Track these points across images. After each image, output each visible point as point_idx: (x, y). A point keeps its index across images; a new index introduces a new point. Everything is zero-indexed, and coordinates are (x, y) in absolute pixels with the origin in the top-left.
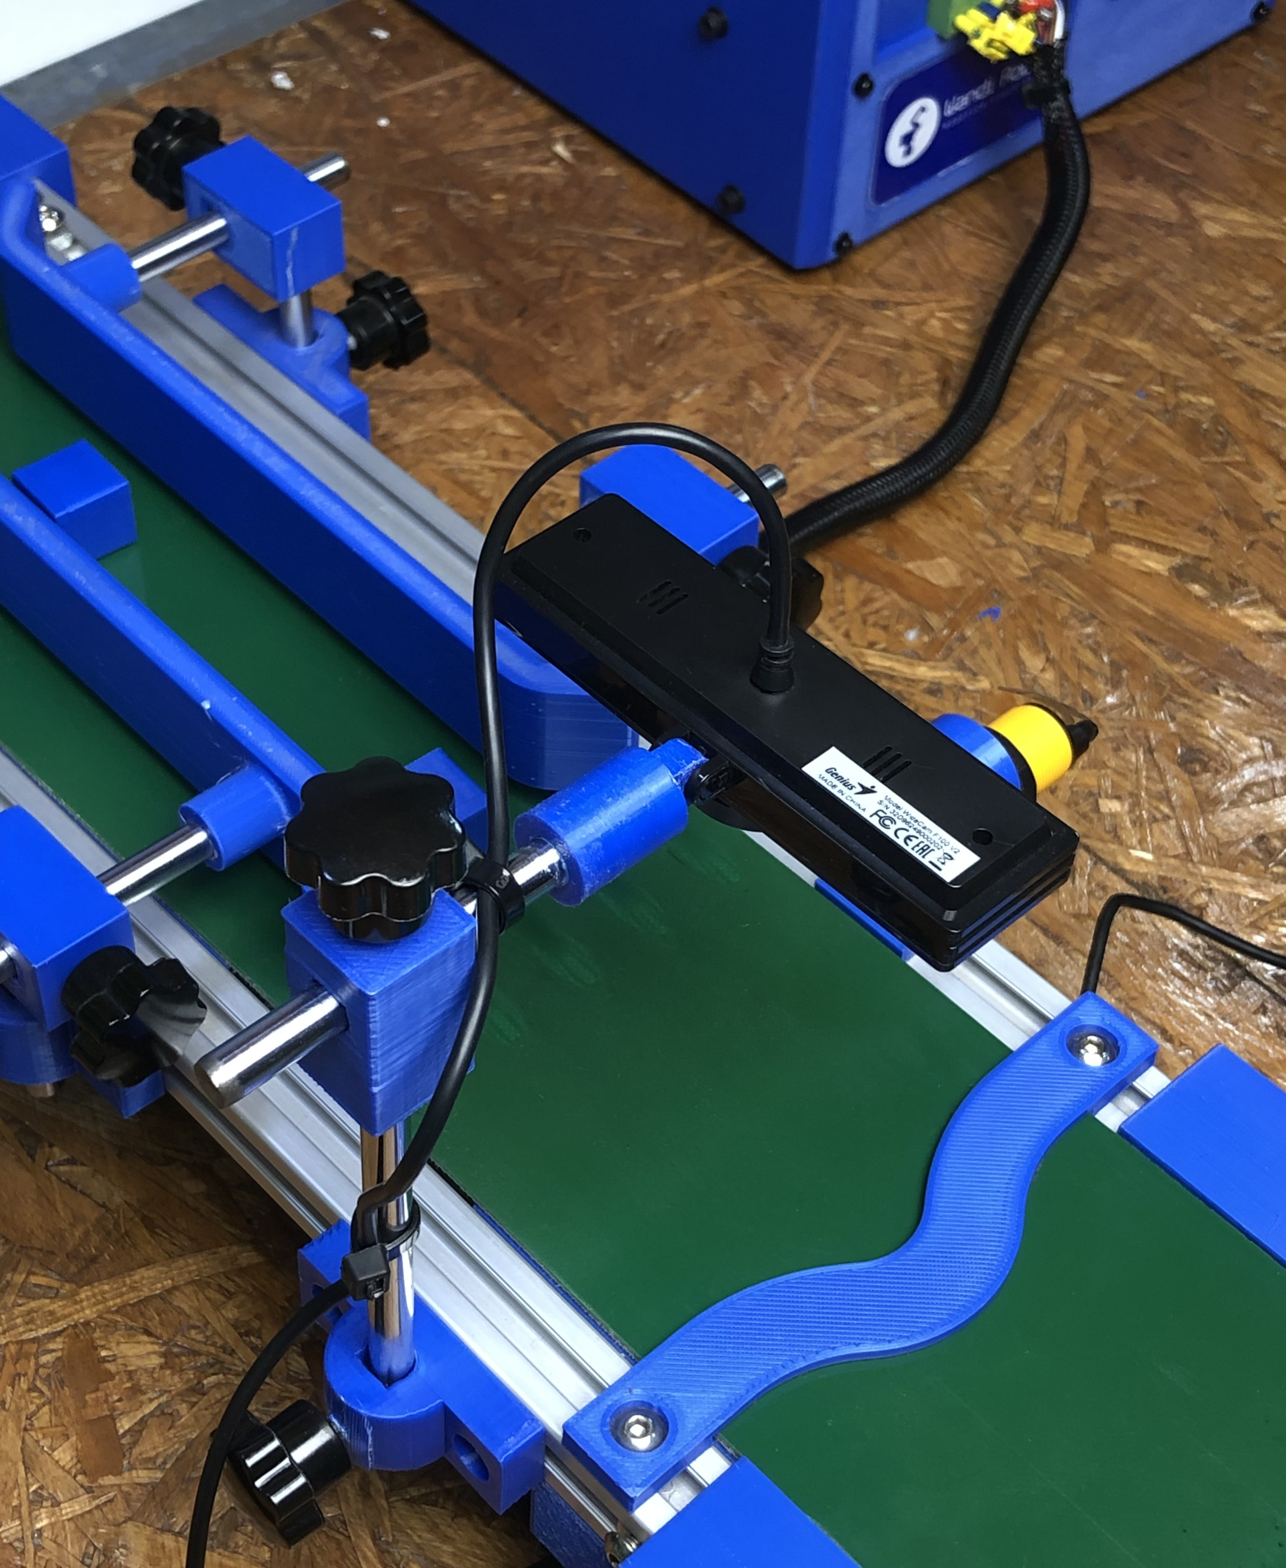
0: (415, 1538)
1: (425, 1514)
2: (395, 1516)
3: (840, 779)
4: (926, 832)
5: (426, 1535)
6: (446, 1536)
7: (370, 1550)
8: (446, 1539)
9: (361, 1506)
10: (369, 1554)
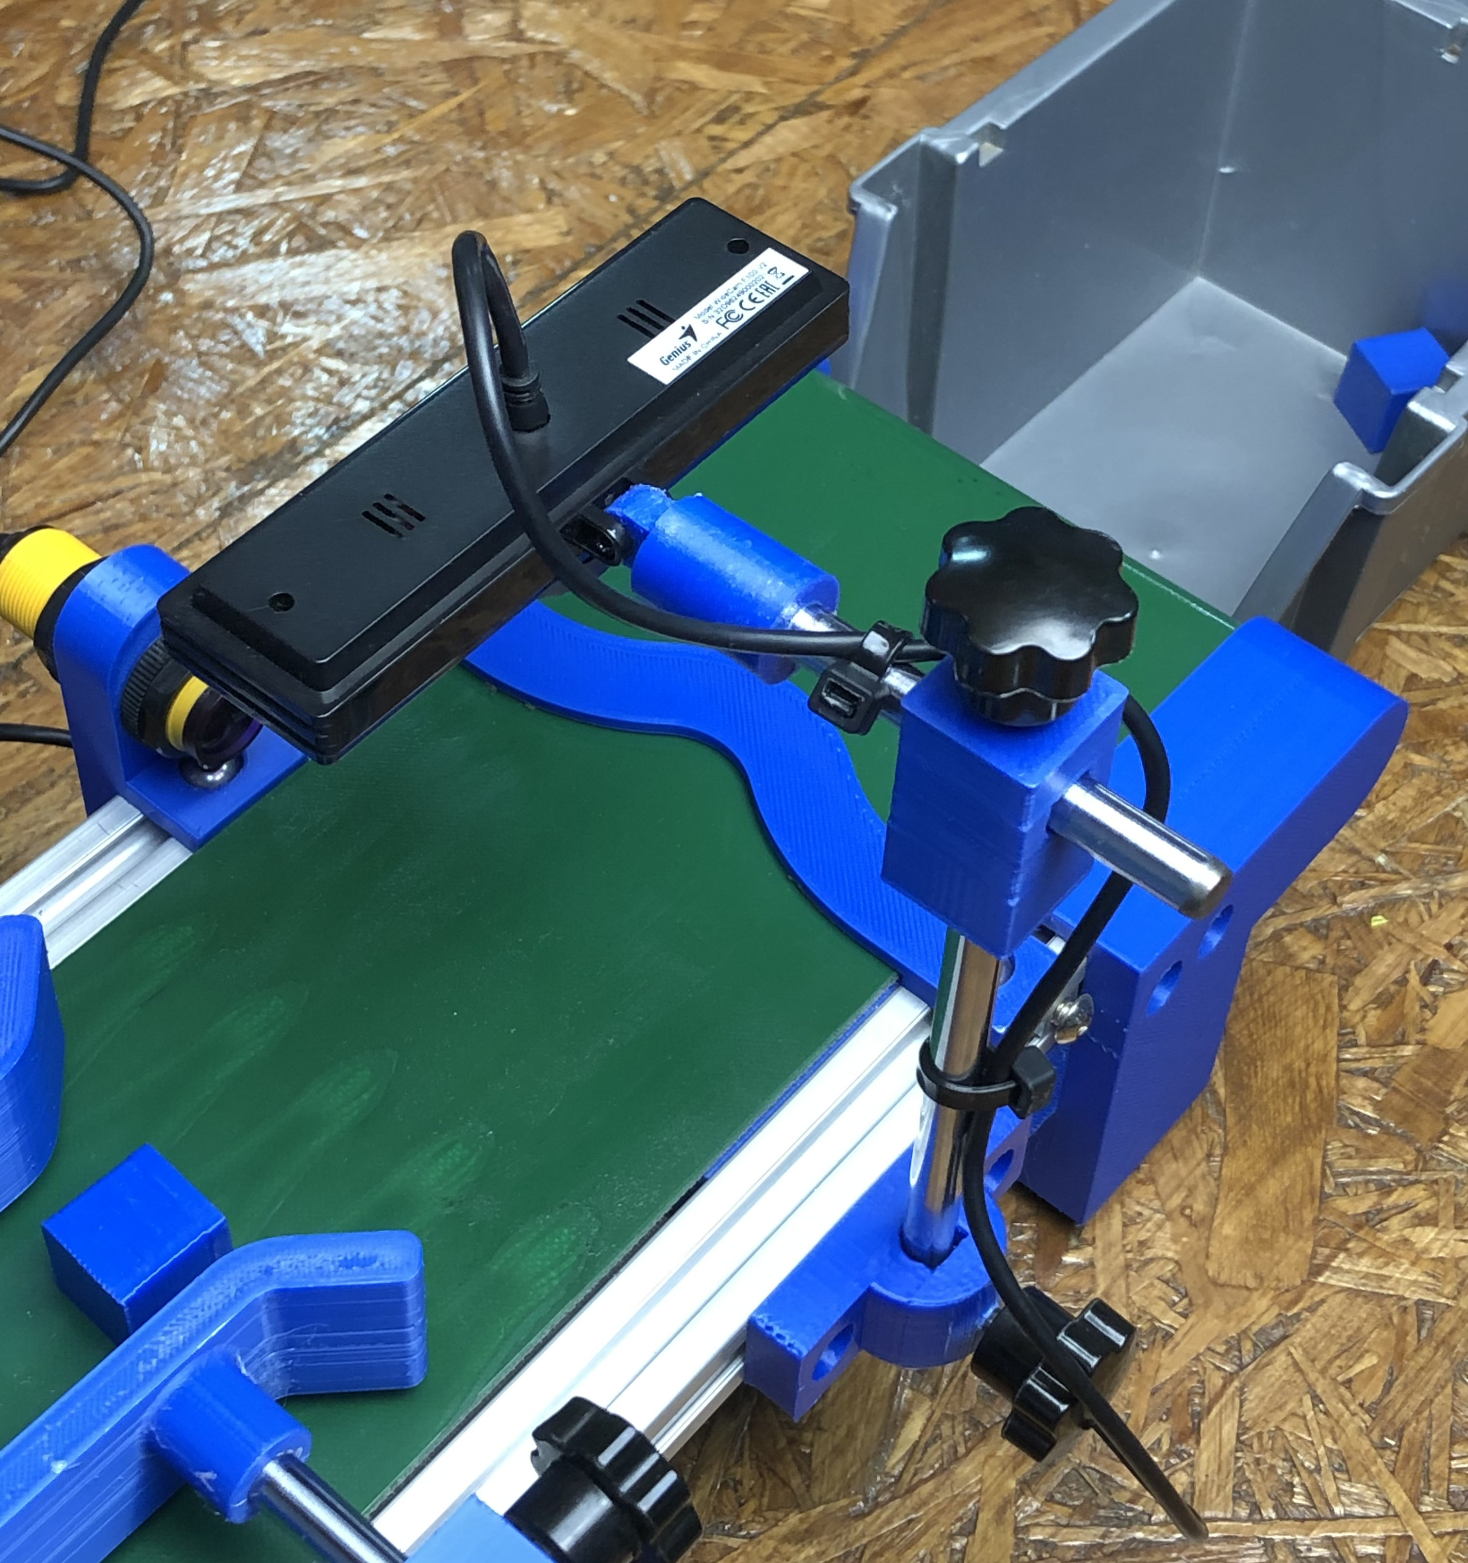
0: (854, 1469)
1: (823, 1463)
2: (831, 1496)
3: (675, 354)
4: (740, 289)
5: (850, 1457)
6: (847, 1436)
7: (878, 1517)
8: (851, 1434)
9: (825, 1537)
10: (884, 1516)
